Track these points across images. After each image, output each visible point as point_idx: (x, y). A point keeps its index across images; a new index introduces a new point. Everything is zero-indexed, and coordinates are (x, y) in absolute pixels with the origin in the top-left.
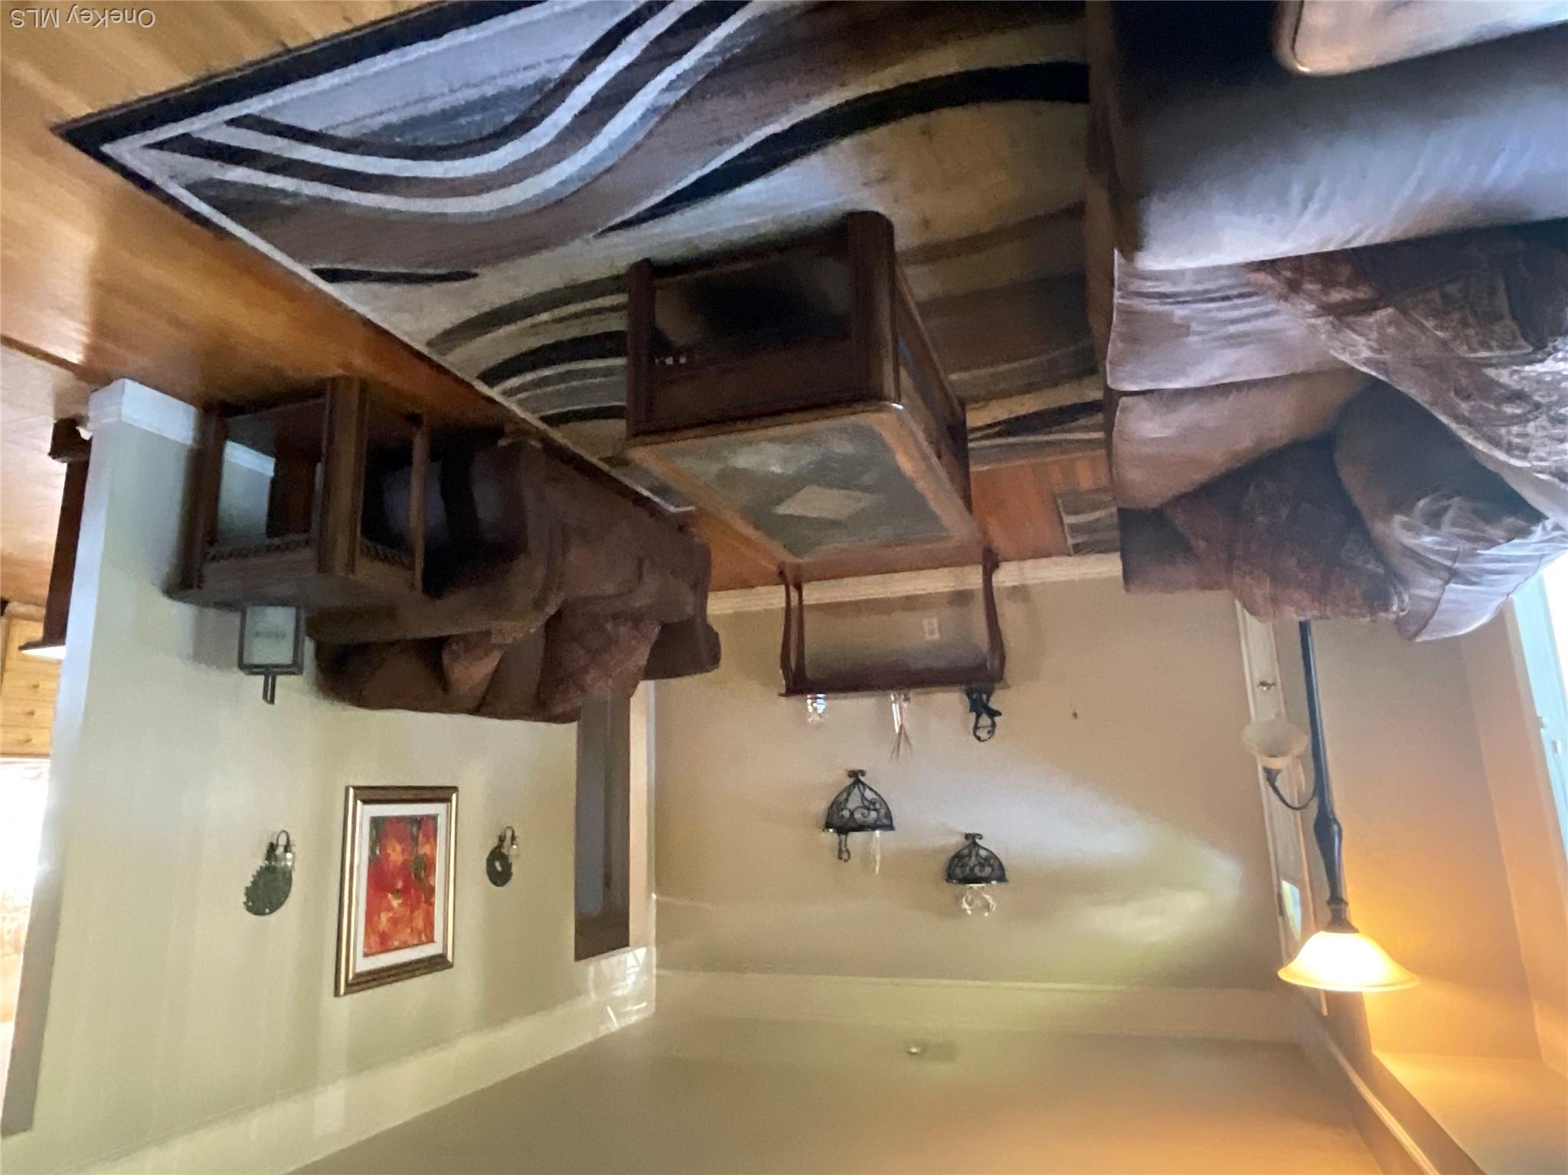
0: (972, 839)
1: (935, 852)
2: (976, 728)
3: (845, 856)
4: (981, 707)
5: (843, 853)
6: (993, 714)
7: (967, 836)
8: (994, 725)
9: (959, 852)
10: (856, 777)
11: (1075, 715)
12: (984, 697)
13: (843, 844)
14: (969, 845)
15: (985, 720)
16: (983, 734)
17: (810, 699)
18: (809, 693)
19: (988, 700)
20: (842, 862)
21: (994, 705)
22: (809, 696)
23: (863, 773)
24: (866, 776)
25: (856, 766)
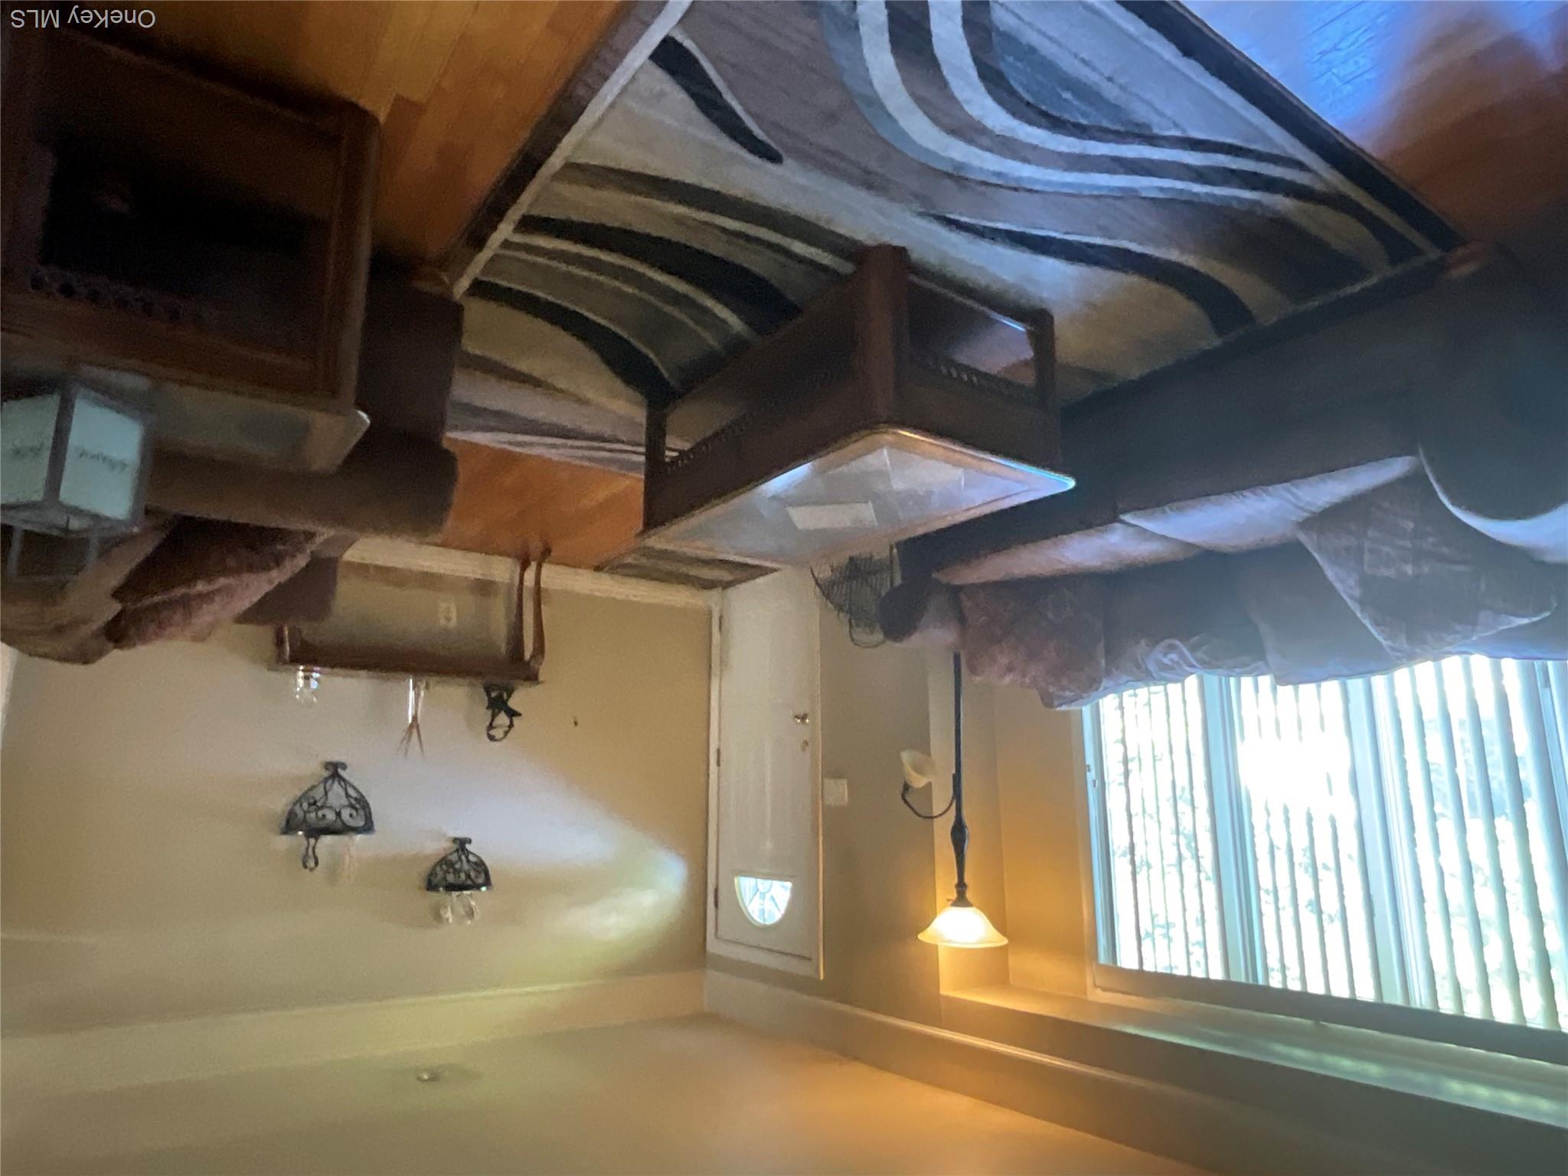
0: (461, 844)
1: (415, 859)
2: (491, 727)
3: (311, 863)
4: (498, 704)
5: (309, 860)
6: (512, 714)
7: (455, 840)
8: (511, 726)
9: (446, 856)
10: (334, 771)
11: (576, 723)
12: (505, 696)
13: (310, 849)
14: (457, 850)
15: (503, 719)
16: (498, 733)
17: (303, 670)
18: (302, 664)
19: (507, 700)
20: (307, 871)
21: (514, 703)
22: (302, 668)
23: (344, 766)
24: (348, 770)
25: (335, 758)
